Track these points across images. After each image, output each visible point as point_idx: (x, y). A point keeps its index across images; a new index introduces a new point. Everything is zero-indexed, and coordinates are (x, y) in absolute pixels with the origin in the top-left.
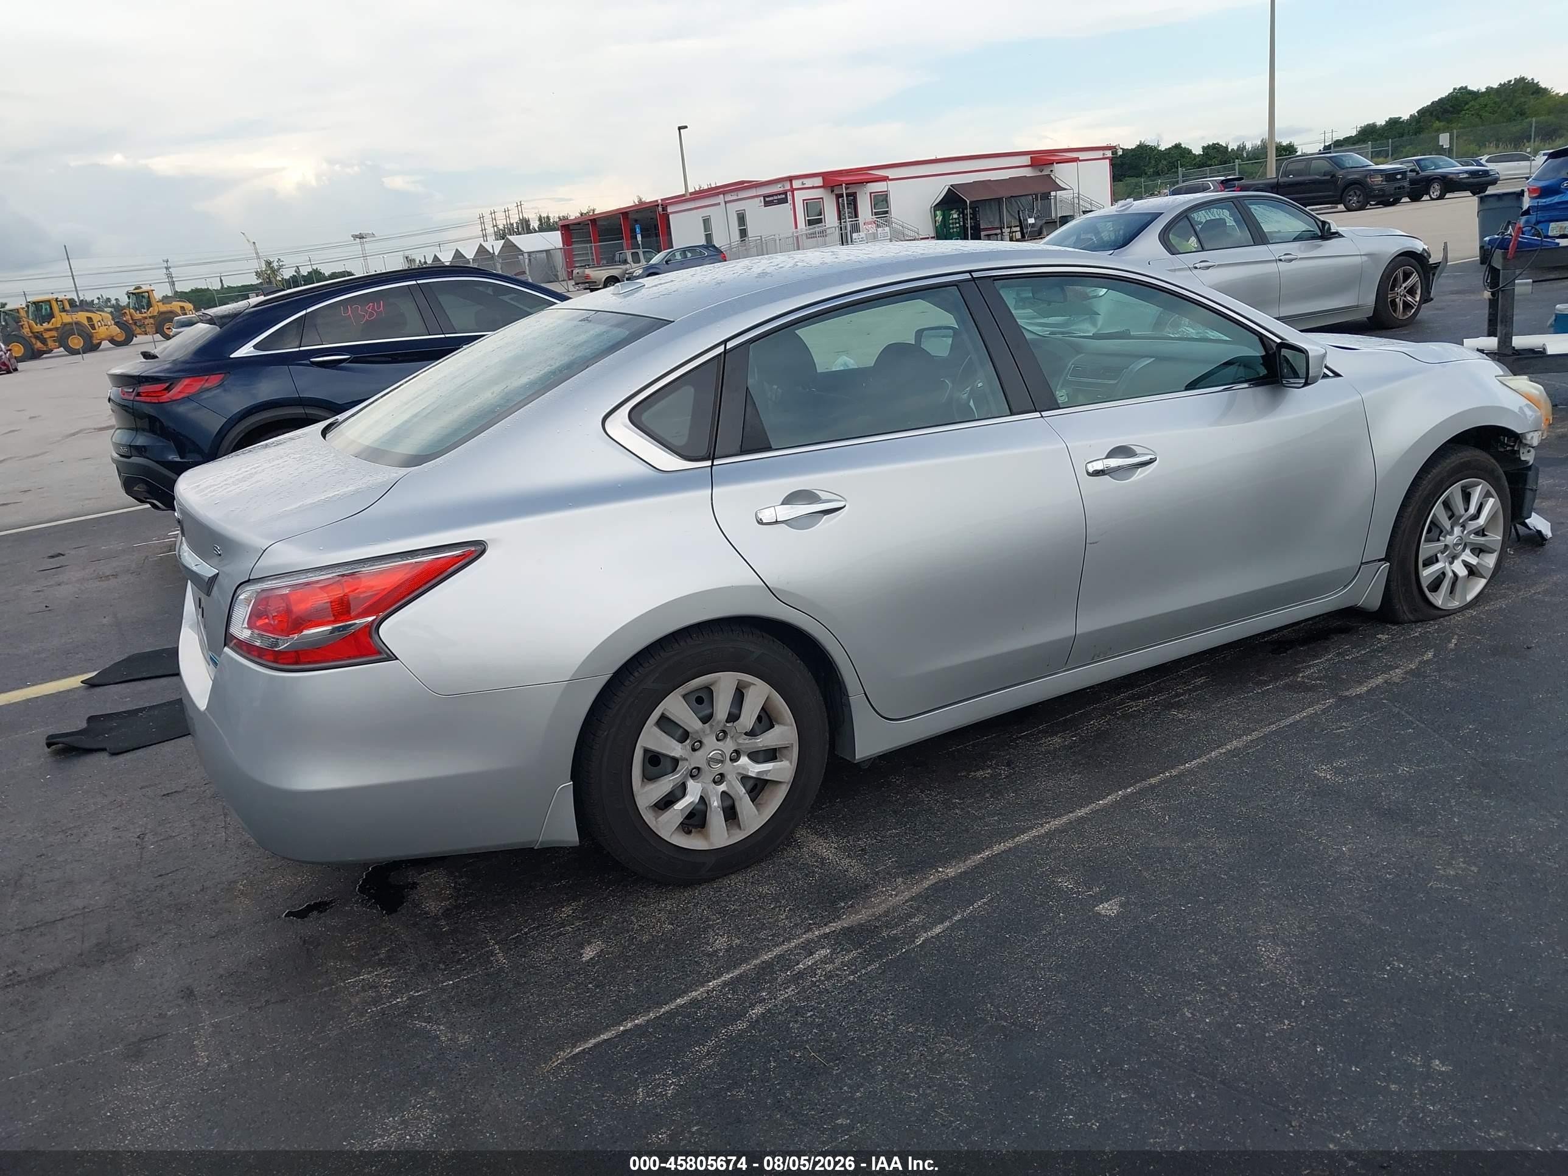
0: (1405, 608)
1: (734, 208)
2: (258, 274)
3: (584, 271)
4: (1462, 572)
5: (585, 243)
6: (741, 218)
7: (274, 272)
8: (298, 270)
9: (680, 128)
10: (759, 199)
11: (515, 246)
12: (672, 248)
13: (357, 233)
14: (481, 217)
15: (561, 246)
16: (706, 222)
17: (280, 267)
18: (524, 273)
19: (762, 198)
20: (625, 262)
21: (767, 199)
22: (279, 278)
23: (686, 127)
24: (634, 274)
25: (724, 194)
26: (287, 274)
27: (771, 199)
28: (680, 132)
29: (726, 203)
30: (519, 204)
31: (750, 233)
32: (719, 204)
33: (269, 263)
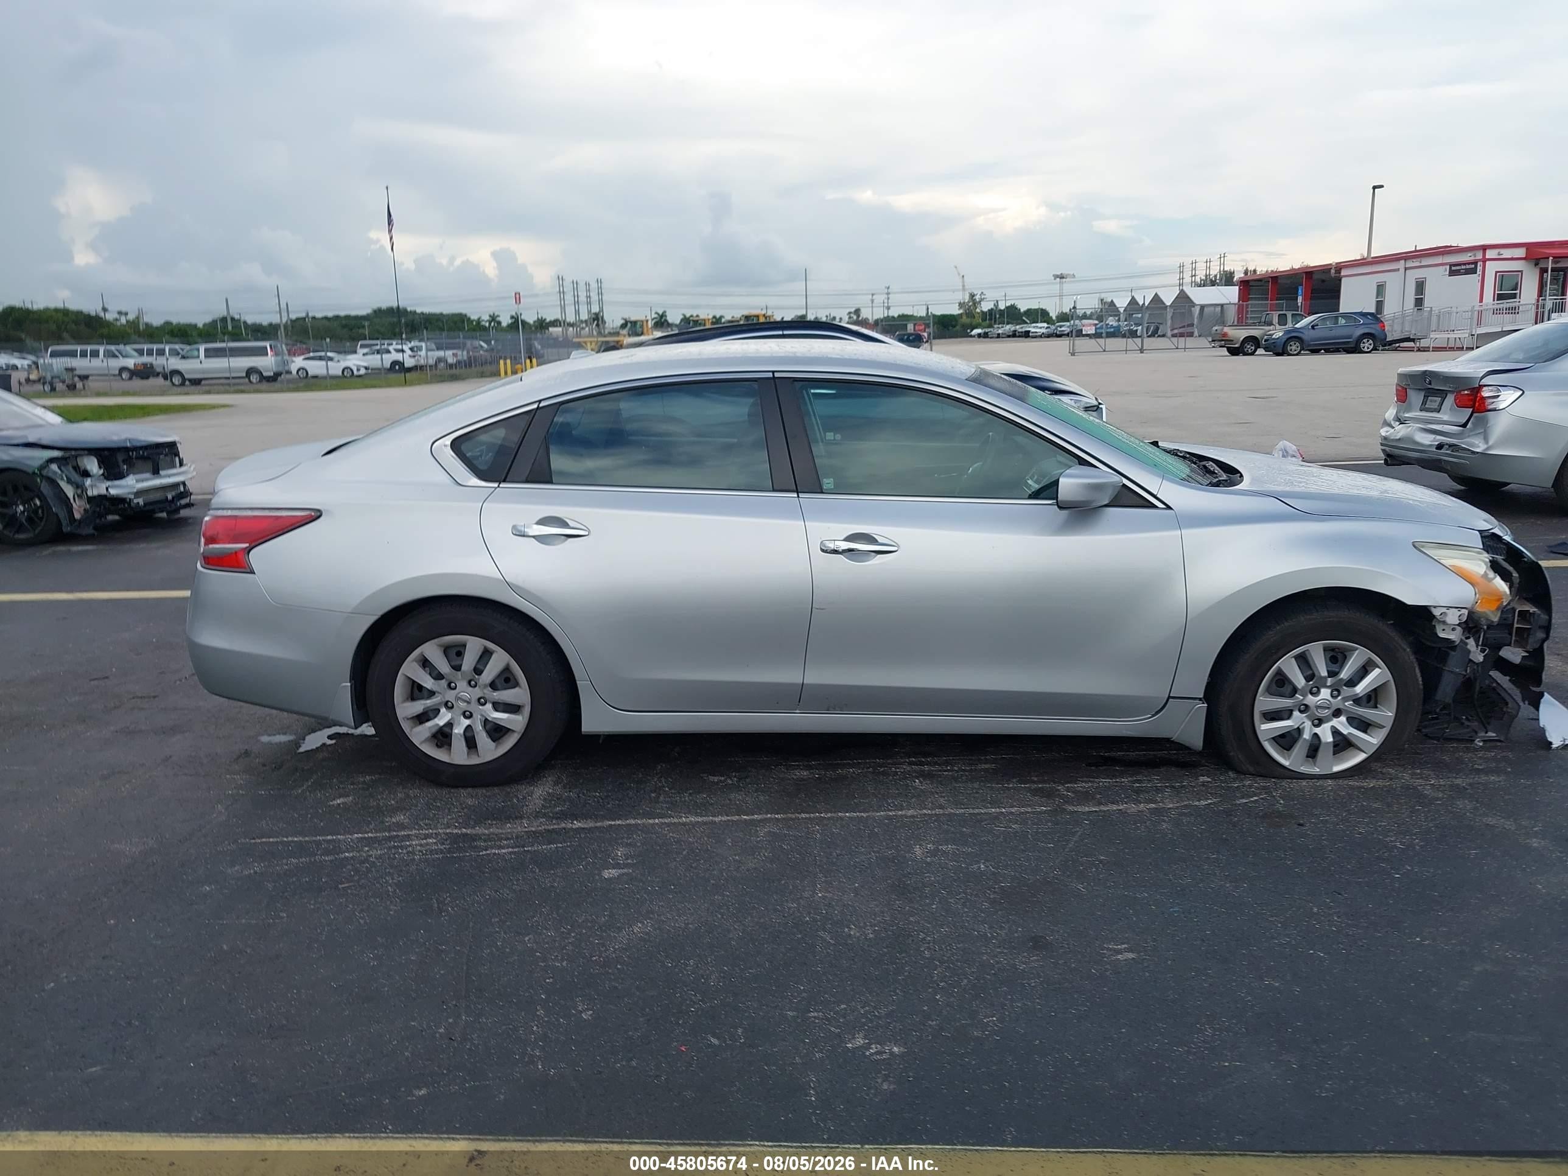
0: (1240, 756)
1: (1413, 276)
2: (961, 305)
3: (1223, 329)
4: (1327, 737)
5: (1262, 300)
6: (1420, 286)
7: (975, 304)
8: (996, 305)
9: (1374, 188)
10: (1444, 267)
11: (1188, 297)
12: (1338, 311)
13: (1059, 273)
14: (1182, 266)
15: (1236, 301)
16: (1381, 289)
17: (982, 300)
18: (1192, 325)
19: (1448, 267)
20: (1270, 324)
21: (1453, 268)
22: (978, 310)
23: (1382, 186)
24: (1274, 336)
25: (1405, 260)
26: (986, 307)
27: (1458, 268)
28: (1374, 191)
29: (1406, 269)
30: (1222, 256)
31: (1427, 303)
32: (1398, 270)
33: (972, 296)
